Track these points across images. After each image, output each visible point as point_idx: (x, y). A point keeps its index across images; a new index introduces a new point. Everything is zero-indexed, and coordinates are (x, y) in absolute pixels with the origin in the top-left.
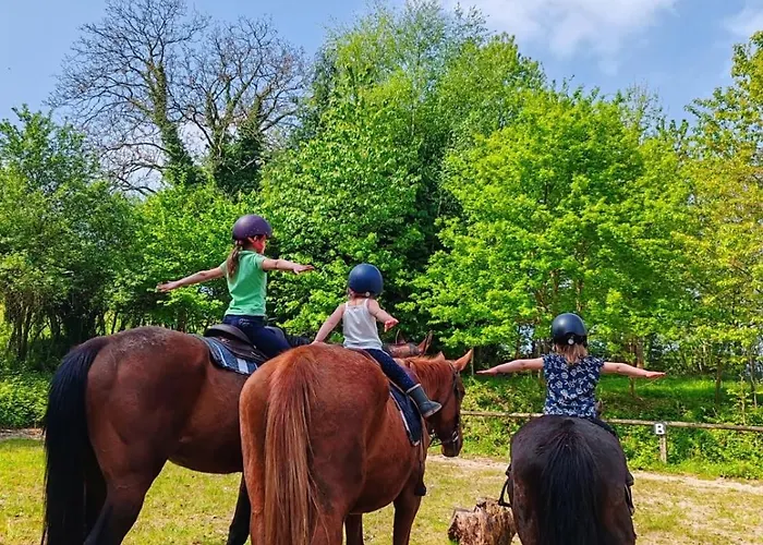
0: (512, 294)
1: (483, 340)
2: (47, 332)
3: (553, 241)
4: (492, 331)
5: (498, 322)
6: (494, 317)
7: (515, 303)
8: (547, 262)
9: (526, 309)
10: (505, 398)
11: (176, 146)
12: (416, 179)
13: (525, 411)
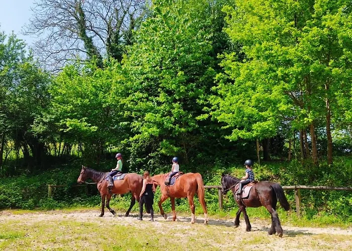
0: (272, 97)
1: (255, 134)
2: (21, 154)
3: (302, 52)
4: (260, 126)
5: (265, 120)
6: (262, 116)
7: (275, 103)
8: (298, 67)
9: (283, 106)
10: (278, 176)
11: (92, 50)
12: (210, 36)
13: (292, 184)
